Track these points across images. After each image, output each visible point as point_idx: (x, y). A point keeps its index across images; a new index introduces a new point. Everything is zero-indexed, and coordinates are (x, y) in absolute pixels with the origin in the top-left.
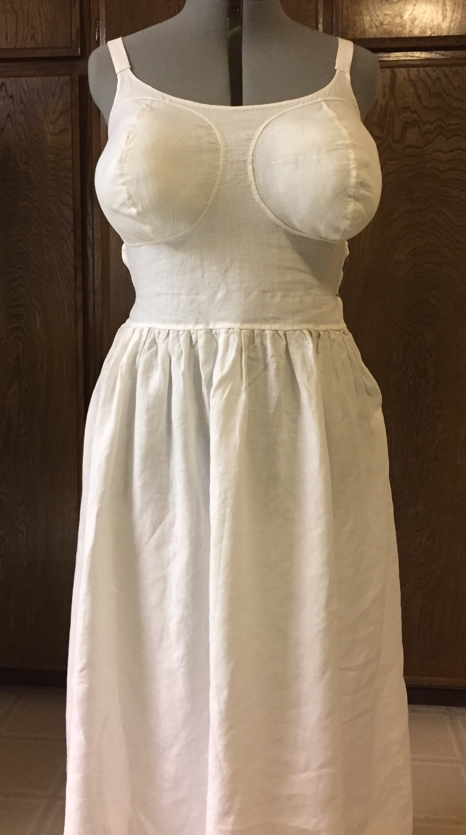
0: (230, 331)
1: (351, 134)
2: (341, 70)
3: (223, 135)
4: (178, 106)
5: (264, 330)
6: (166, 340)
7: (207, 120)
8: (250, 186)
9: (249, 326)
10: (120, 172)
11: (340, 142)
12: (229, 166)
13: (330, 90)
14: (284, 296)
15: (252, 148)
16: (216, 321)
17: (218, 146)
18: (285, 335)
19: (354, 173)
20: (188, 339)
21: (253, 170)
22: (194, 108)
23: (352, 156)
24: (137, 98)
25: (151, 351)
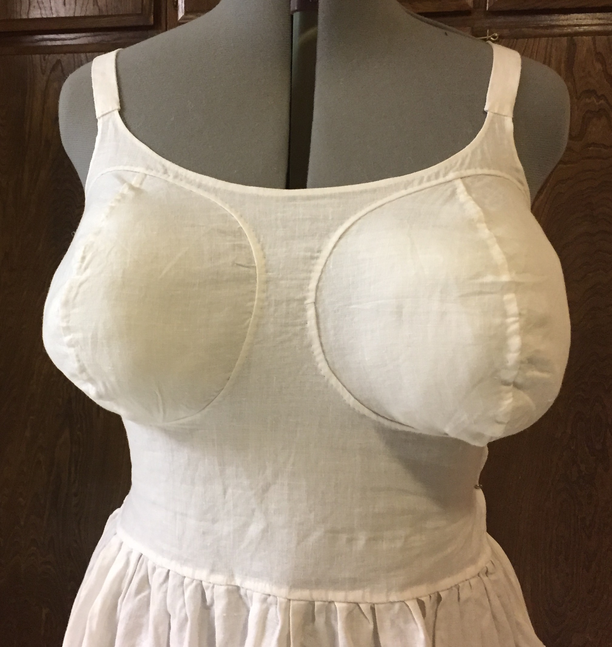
0: (270, 599)
1: (510, 258)
2: (496, 111)
3: (263, 249)
4: (187, 187)
5: (333, 602)
6: (164, 585)
7: (235, 217)
8: (310, 345)
9: (305, 594)
10: (64, 325)
11: (489, 278)
12: (272, 309)
13: (473, 153)
14: (372, 540)
15: (315, 276)
16: (246, 575)
17: (252, 271)
18: (373, 609)
19: (515, 342)
20: (199, 596)
21: (317, 316)
22: (215, 191)
23: (513, 308)
24: (121, 168)
25: (140, 597)
